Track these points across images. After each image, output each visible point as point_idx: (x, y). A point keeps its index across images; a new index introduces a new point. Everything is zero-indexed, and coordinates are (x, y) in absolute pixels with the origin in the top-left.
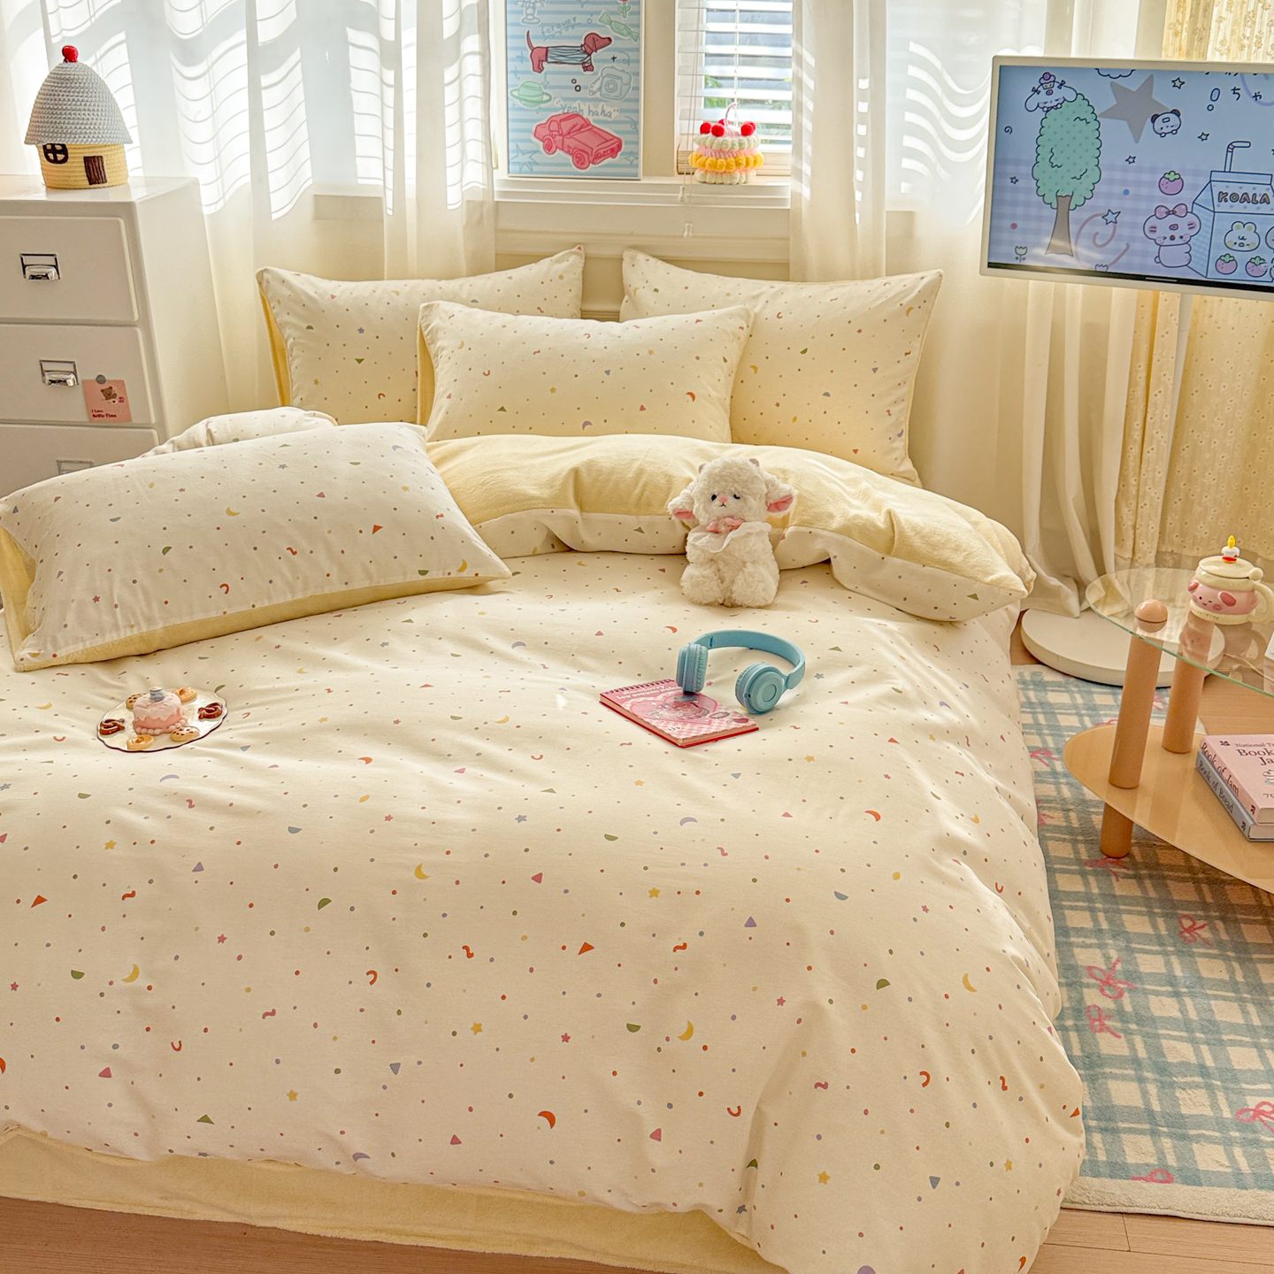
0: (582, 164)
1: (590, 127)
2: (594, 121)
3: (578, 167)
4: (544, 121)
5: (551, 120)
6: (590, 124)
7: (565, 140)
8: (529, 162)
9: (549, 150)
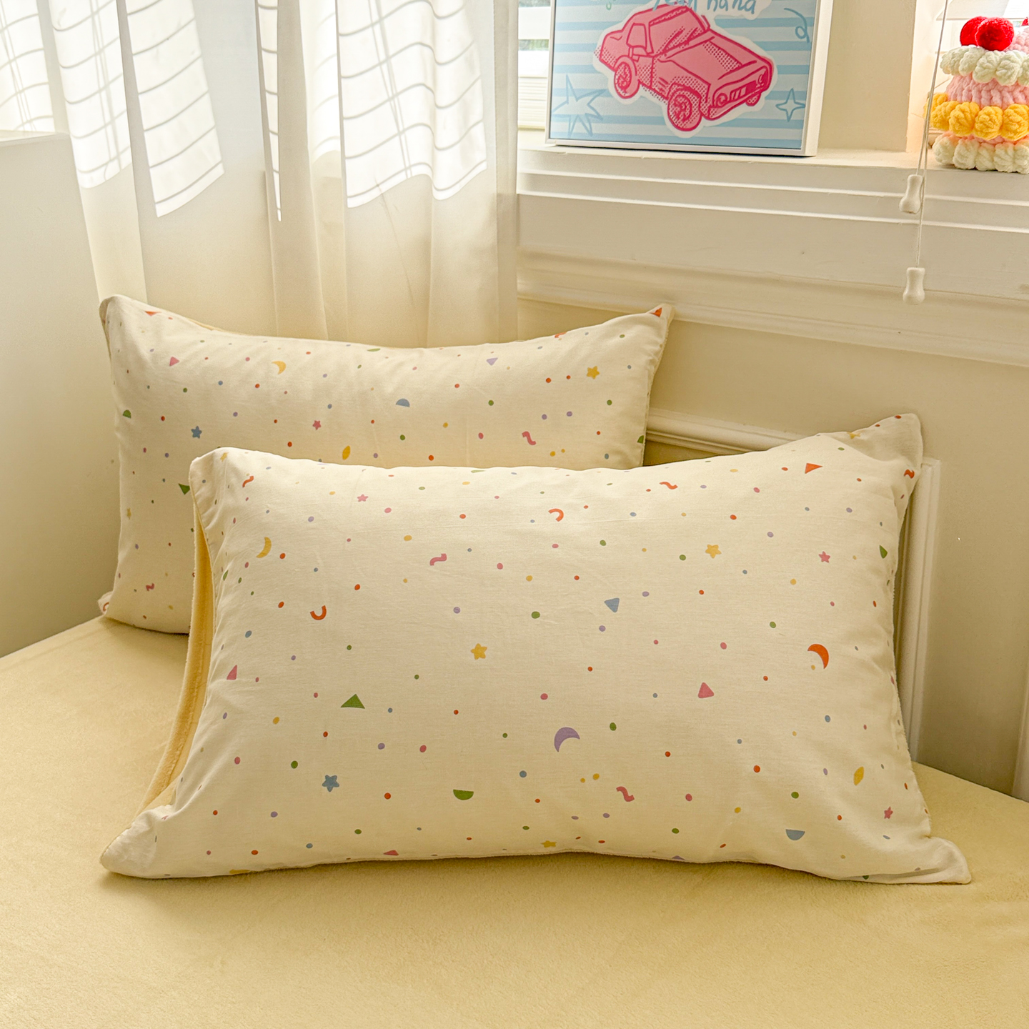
0: (684, 120)
1: (708, 35)
2: (718, 22)
3: (677, 127)
4: (620, 27)
5: (632, 24)
6: (709, 29)
7: (658, 64)
8: (587, 115)
9: (624, 88)
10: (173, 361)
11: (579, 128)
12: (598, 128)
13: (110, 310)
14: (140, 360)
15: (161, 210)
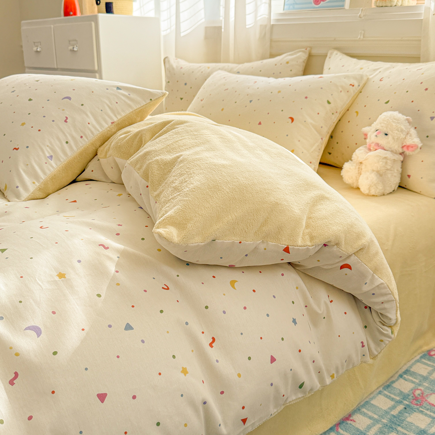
0: (317, 2)
3: (315, 4)
8: (293, 4)
10: (181, 68)
11: (291, 7)
12: (296, 6)
13: (166, 60)
14: (173, 69)
15: (182, 35)
